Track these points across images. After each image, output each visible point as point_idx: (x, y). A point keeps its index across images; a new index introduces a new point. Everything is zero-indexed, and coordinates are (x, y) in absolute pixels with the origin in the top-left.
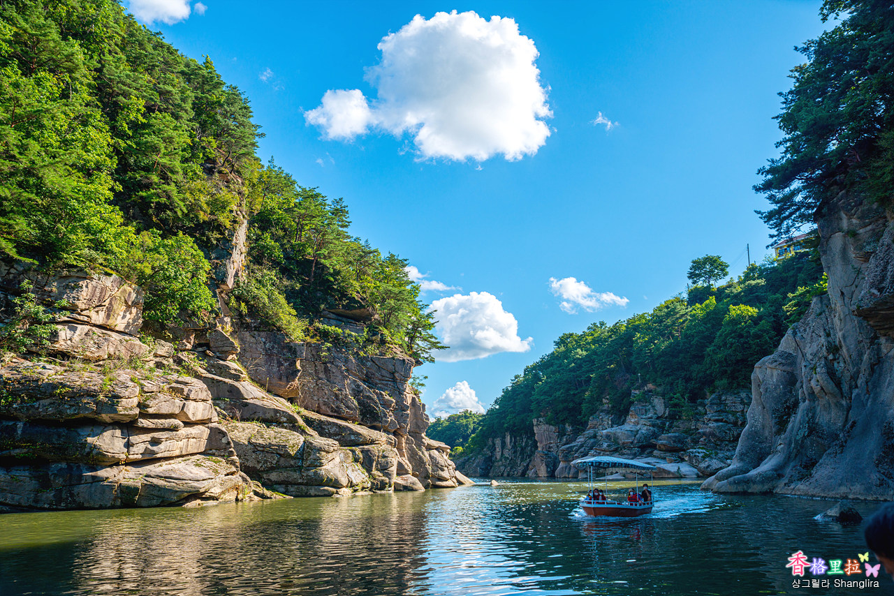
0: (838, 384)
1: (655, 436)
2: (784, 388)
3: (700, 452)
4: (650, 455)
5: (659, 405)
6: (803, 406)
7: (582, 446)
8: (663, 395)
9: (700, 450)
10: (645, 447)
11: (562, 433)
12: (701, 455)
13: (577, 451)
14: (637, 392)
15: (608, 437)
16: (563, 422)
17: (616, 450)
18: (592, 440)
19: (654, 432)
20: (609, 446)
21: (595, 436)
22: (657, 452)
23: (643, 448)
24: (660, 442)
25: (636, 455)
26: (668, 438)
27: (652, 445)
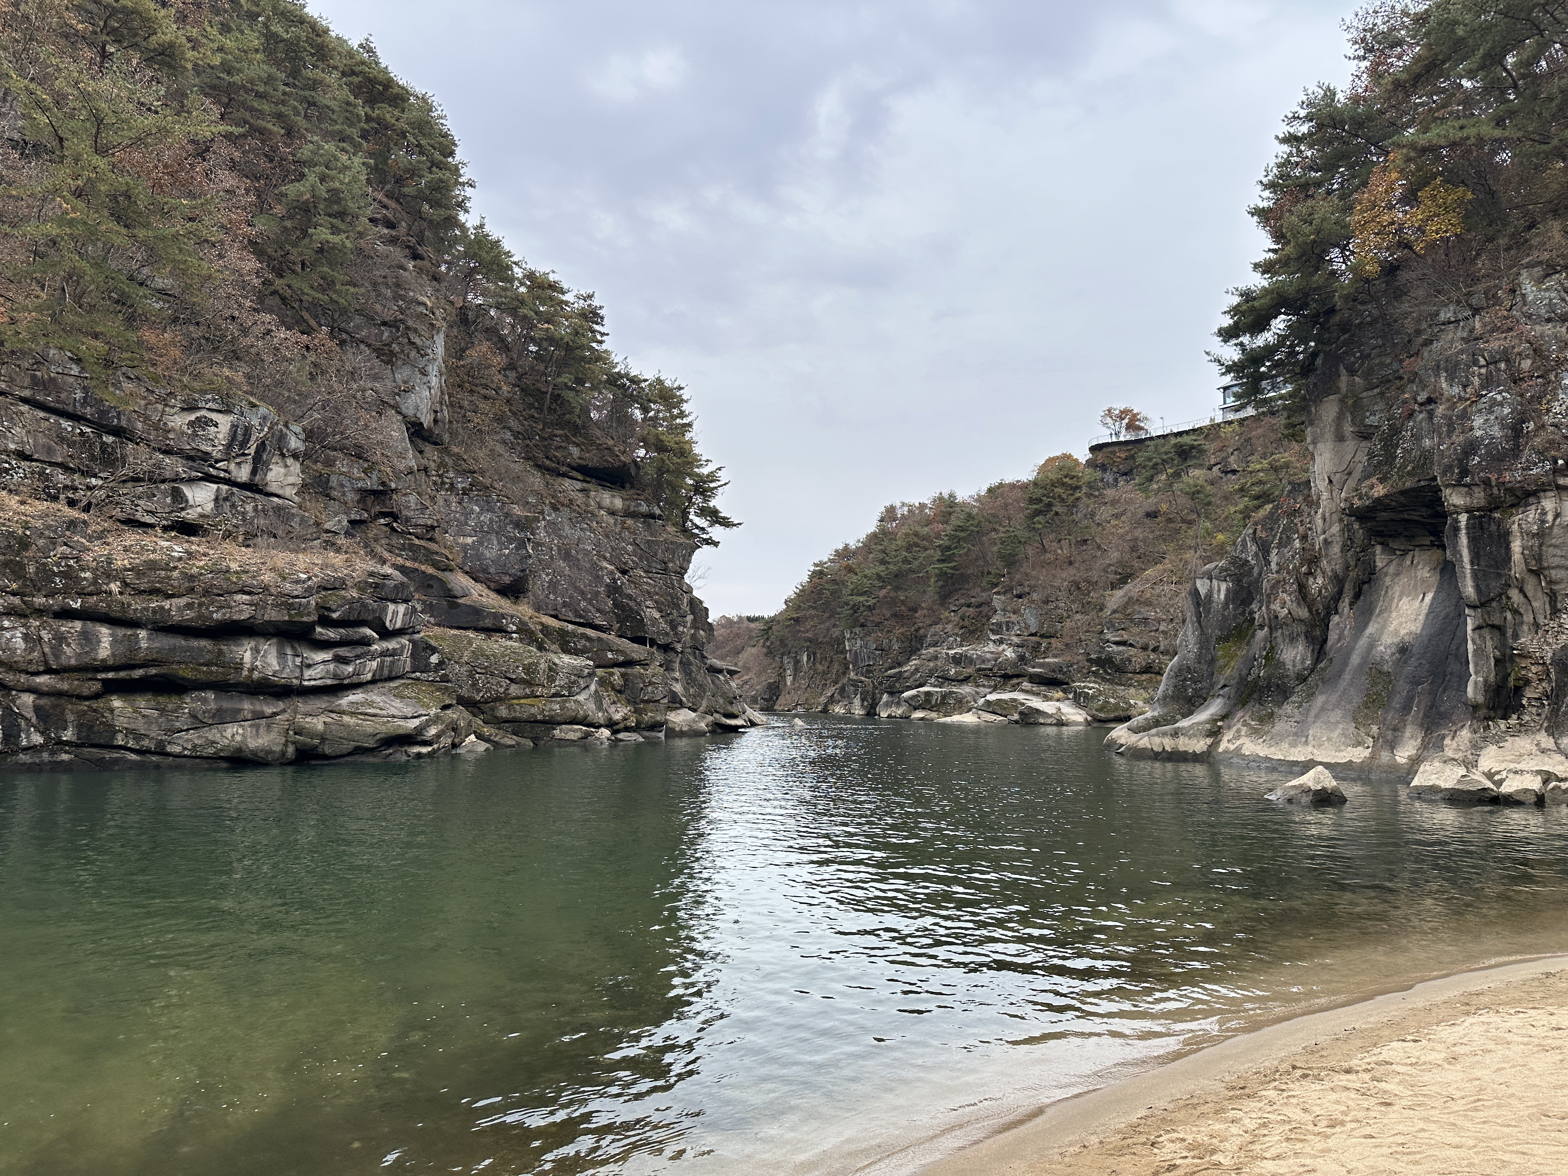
1: (1026, 661)
2: (1235, 609)
3: (1088, 685)
4: (1018, 686)
5: (1034, 618)
6: (1261, 634)
9: (1091, 684)
10: (1009, 676)
11: (886, 651)
12: (1093, 691)
13: (909, 678)
14: (1001, 597)
15: (957, 660)
16: (889, 634)
17: (967, 679)
18: (932, 664)
19: (1024, 656)
20: (958, 672)
21: (936, 658)
22: (1026, 685)
23: (1007, 677)
24: (1033, 670)
25: (996, 687)
26: (1045, 665)
27: (1020, 675)
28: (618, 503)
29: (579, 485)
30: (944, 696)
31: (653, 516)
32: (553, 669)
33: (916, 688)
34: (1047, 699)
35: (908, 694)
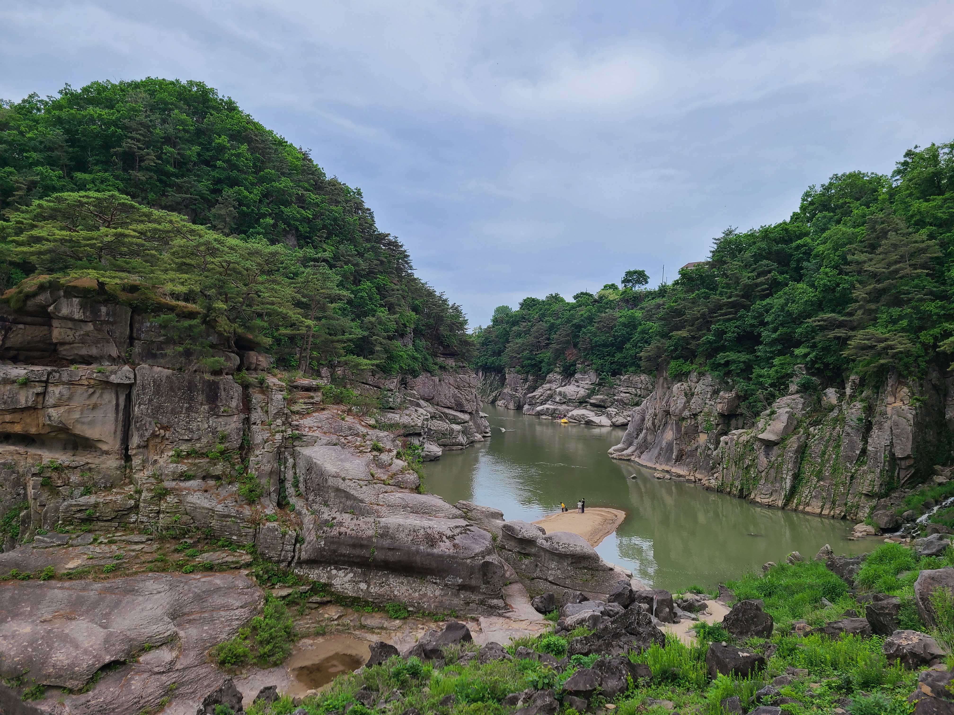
0: (655, 428)
1: (589, 396)
4: (585, 407)
5: (592, 377)
6: (644, 431)
7: (542, 395)
8: (597, 370)
9: (614, 410)
10: (582, 402)
11: (526, 380)
12: (614, 413)
13: (538, 399)
14: (580, 366)
15: (560, 393)
16: (527, 373)
17: (564, 403)
18: (548, 392)
19: (588, 394)
20: (560, 400)
21: (550, 389)
22: (589, 407)
23: (581, 403)
24: (592, 401)
25: (576, 407)
26: (596, 399)
27: (586, 402)
28: (454, 364)
29: (442, 359)
30: (554, 410)
31: (464, 367)
32: (452, 429)
33: (542, 404)
34: (596, 415)
35: (539, 408)
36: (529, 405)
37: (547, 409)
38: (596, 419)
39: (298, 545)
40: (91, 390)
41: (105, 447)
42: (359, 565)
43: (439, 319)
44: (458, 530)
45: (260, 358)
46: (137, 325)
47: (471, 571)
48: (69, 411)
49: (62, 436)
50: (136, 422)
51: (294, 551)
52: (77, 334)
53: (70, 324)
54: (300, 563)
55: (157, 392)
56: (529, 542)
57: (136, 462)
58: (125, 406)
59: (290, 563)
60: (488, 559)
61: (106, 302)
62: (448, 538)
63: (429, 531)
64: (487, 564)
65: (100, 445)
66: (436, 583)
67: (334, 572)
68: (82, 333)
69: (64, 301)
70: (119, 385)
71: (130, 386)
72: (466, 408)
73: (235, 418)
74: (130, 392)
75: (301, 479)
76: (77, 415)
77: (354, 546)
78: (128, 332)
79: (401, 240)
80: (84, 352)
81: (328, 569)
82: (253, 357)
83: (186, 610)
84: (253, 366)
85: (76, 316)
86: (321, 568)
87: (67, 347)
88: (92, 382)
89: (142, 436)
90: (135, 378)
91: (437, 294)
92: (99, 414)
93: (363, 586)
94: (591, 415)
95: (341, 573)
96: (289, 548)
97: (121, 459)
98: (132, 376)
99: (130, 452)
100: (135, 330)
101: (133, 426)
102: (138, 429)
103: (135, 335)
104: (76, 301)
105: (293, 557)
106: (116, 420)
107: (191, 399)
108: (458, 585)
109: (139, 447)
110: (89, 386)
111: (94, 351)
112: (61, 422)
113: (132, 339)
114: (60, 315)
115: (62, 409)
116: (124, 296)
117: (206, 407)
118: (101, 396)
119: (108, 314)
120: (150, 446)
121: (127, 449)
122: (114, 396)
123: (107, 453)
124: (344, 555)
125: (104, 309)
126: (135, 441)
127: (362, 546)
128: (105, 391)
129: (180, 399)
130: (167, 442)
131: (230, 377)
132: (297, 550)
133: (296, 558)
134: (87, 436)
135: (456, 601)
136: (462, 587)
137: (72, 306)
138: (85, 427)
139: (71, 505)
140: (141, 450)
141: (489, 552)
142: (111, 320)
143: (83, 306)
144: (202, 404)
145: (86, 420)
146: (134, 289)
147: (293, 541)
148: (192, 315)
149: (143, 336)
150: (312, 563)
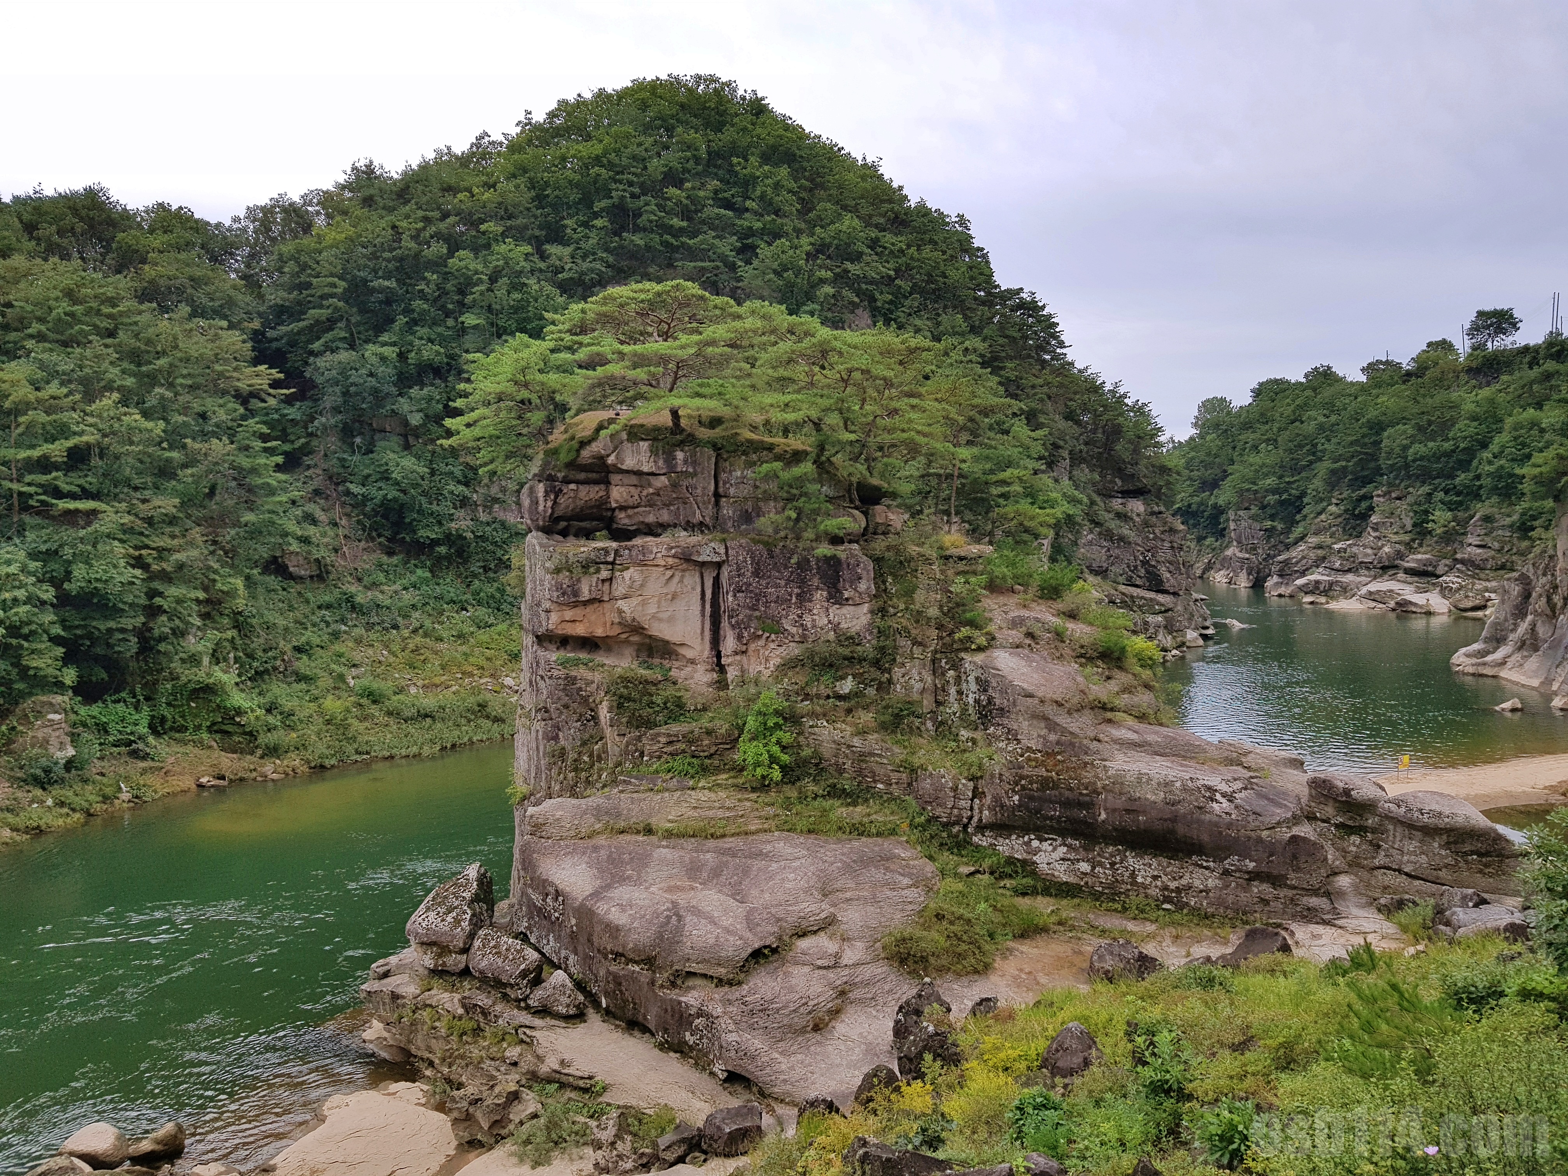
0: (1553, 610)
1: (1402, 555)
3: (1452, 579)
4: (1393, 577)
6: (1530, 618)
7: (1304, 557)
9: (1455, 579)
10: (1387, 568)
11: (1269, 532)
12: (1456, 585)
13: (1296, 564)
14: (1380, 500)
15: (1341, 553)
16: (1273, 517)
17: (1349, 570)
18: (1318, 551)
19: (1400, 551)
20: (1342, 564)
21: (1320, 546)
22: (1401, 575)
23: (1384, 569)
24: (1407, 565)
25: (1375, 578)
26: (1418, 560)
27: (1396, 567)
28: (1142, 509)
29: (1120, 501)
30: (1331, 584)
31: (1161, 513)
33: (1303, 574)
34: (1419, 590)
35: (1300, 582)
36: (1281, 576)
37: (1317, 582)
38: (1419, 599)
39: (977, 801)
40: (669, 573)
41: (689, 654)
42: (1075, 835)
43: (1115, 432)
44: (1238, 785)
45: (891, 516)
46: (723, 476)
47: (1271, 849)
48: (644, 603)
49: (635, 639)
50: (730, 617)
51: (972, 809)
52: (645, 493)
53: (634, 480)
54: (981, 828)
55: (756, 574)
56: (1366, 807)
57: (732, 673)
58: (713, 593)
59: (965, 827)
60: (1296, 831)
61: (681, 444)
62: (1224, 795)
63: (1189, 783)
64: (1294, 839)
65: (682, 651)
66: (1207, 868)
67: (1035, 843)
68: (651, 490)
69: (627, 445)
70: (703, 564)
71: (719, 565)
72: (1167, 586)
73: (865, 608)
74: (718, 574)
75: (971, 700)
76: (652, 609)
77: (1067, 804)
78: (712, 487)
79: (1042, 298)
80: (651, 519)
81: (1026, 838)
82: (881, 513)
83: (838, 885)
84: (881, 529)
85: (645, 469)
86: (1014, 837)
87: (630, 512)
88: (671, 561)
89: (740, 637)
90: (727, 553)
91: (1108, 387)
92: (680, 606)
93: (1085, 867)
94: (1407, 591)
95: (1046, 845)
96: (963, 804)
97: (713, 670)
98: (723, 551)
99: (724, 661)
100: (721, 484)
101: (725, 624)
102: (733, 627)
103: (721, 490)
104: (644, 445)
105: (970, 818)
106: (703, 615)
107: (802, 583)
108: (1248, 873)
109: (736, 653)
110: (667, 568)
111: (665, 516)
112: (634, 619)
113: (717, 495)
114: (624, 467)
115: (634, 601)
116: (704, 433)
117: (825, 593)
118: (681, 581)
119: (685, 462)
120: (750, 652)
121: (719, 656)
122: (698, 580)
123: (692, 662)
124: (1051, 818)
125: (680, 455)
126: (729, 643)
127: (1081, 805)
128: (687, 574)
129: (788, 581)
130: (772, 645)
131: (855, 546)
132: (976, 807)
133: (975, 819)
134: (667, 638)
135: (1244, 897)
136: (1255, 876)
137: (639, 453)
138: (663, 626)
139: (658, 735)
140: (738, 658)
141: (1295, 820)
142: (691, 470)
143: (654, 452)
144: (818, 588)
145: (664, 616)
146: (715, 422)
147: (970, 794)
148: (797, 457)
149: (732, 491)
150: (1002, 828)
